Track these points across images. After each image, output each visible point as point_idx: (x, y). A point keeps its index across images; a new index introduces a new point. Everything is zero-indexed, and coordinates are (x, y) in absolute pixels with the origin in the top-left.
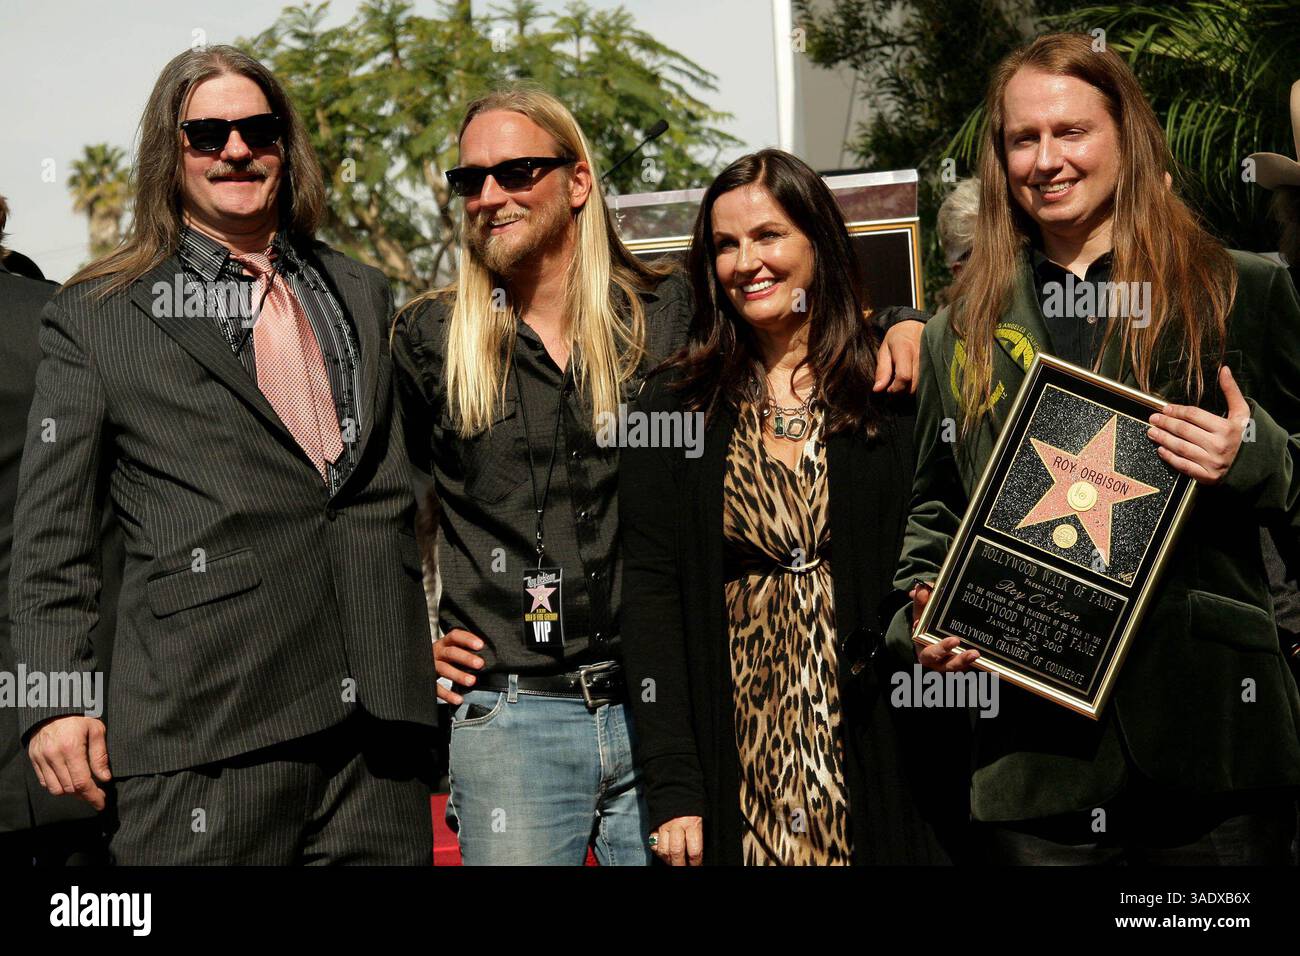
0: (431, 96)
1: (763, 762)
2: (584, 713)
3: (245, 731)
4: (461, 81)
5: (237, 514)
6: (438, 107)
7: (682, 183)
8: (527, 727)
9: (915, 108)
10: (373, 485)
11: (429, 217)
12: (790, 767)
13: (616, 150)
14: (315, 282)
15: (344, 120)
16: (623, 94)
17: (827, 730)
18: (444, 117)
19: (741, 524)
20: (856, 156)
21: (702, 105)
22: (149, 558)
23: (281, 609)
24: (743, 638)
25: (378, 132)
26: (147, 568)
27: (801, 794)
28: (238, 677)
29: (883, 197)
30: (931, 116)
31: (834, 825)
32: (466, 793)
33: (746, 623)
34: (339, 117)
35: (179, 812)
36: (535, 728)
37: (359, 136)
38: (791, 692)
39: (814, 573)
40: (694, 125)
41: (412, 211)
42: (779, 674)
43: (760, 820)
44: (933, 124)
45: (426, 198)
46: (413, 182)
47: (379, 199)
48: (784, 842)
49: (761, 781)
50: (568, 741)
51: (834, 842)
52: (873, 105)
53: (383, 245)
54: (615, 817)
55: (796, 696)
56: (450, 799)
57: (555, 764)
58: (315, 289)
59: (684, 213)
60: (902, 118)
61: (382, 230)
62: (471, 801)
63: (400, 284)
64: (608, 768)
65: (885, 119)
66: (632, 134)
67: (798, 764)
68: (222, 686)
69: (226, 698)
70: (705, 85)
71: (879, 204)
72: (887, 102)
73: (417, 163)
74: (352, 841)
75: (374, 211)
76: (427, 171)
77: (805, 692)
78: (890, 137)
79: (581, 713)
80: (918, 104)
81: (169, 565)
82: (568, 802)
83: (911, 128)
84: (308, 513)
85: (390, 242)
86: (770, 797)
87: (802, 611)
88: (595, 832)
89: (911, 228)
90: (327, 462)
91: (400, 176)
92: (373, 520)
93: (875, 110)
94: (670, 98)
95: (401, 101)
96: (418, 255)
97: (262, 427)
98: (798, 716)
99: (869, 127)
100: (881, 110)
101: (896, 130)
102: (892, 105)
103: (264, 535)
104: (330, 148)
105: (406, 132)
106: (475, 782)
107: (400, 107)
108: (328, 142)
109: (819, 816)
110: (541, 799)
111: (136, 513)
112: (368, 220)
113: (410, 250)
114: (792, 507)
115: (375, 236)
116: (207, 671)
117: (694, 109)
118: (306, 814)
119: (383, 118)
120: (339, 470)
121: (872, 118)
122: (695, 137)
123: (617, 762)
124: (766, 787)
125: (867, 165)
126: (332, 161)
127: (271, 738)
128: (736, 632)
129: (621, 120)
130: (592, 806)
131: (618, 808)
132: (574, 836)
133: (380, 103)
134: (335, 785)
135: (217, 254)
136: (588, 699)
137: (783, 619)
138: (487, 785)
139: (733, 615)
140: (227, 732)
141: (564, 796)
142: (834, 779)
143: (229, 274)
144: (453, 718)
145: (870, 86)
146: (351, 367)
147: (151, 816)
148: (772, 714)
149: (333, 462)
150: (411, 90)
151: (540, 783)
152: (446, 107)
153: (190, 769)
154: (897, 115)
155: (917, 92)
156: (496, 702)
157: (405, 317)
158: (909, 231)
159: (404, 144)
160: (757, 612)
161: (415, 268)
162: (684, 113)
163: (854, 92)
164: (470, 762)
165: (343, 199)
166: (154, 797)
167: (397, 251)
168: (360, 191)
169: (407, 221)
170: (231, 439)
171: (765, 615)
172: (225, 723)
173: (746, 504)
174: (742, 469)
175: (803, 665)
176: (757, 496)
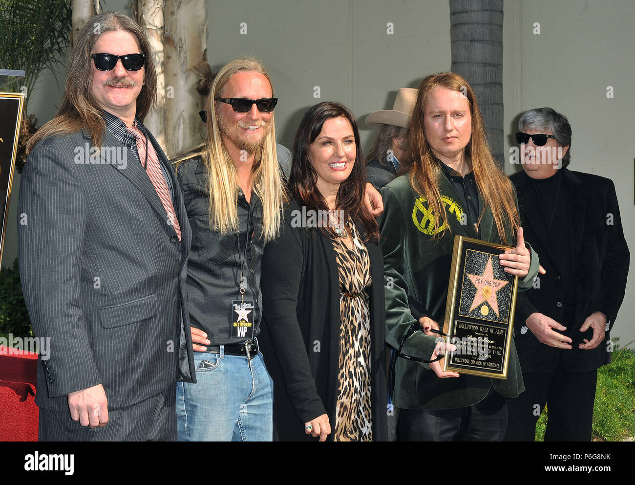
17: (364, 369)
55: (351, 354)
67: (351, 385)
77: (357, 352)
87: (356, 316)
98: (351, 363)
103: (161, 289)
114: (360, 271)
136: (249, 357)
137: (347, 319)
156: (215, 359)
173: (347, 272)
174: (342, 255)
175: (357, 340)
176: (350, 267)
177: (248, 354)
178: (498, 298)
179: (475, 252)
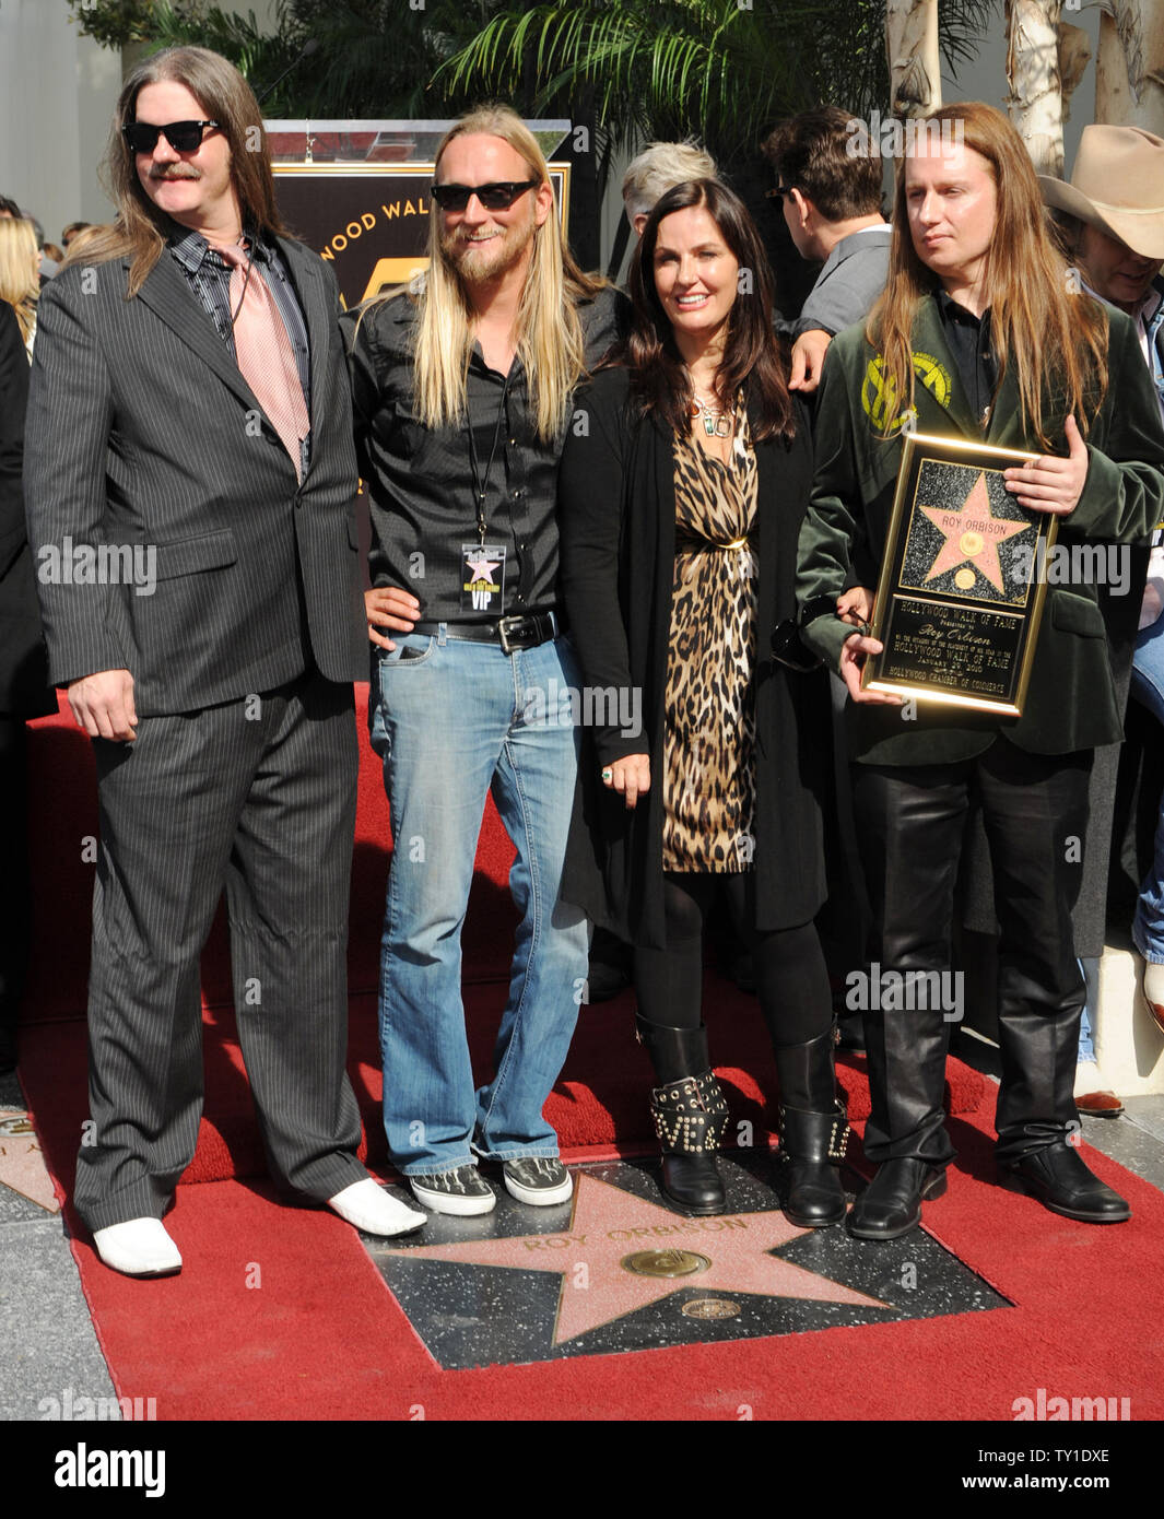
1: (684, 704)
3: (213, 686)
8: (455, 668)
12: (707, 710)
17: (746, 680)
19: (689, 516)
23: (251, 584)
27: (718, 731)
28: (211, 640)
32: (399, 722)
33: (678, 588)
36: (462, 669)
39: (741, 551)
42: (704, 631)
43: (676, 751)
49: (681, 719)
57: (478, 700)
62: (404, 729)
67: (716, 707)
69: (199, 658)
79: (499, 657)
81: (158, 538)
82: (486, 731)
87: (729, 581)
106: (408, 713)
109: (730, 748)
114: (731, 499)
116: (184, 634)
124: (685, 724)
132: (488, 759)
135: (200, 245)
136: (506, 645)
137: (711, 587)
138: (419, 716)
141: (483, 726)
143: (212, 265)
148: (696, 665)
149: (303, 439)
151: (464, 715)
156: (428, 645)
173: (694, 499)
174: (688, 468)
175: (728, 626)
176: (703, 491)
177: (505, 639)
178: (1001, 557)
179: (942, 465)
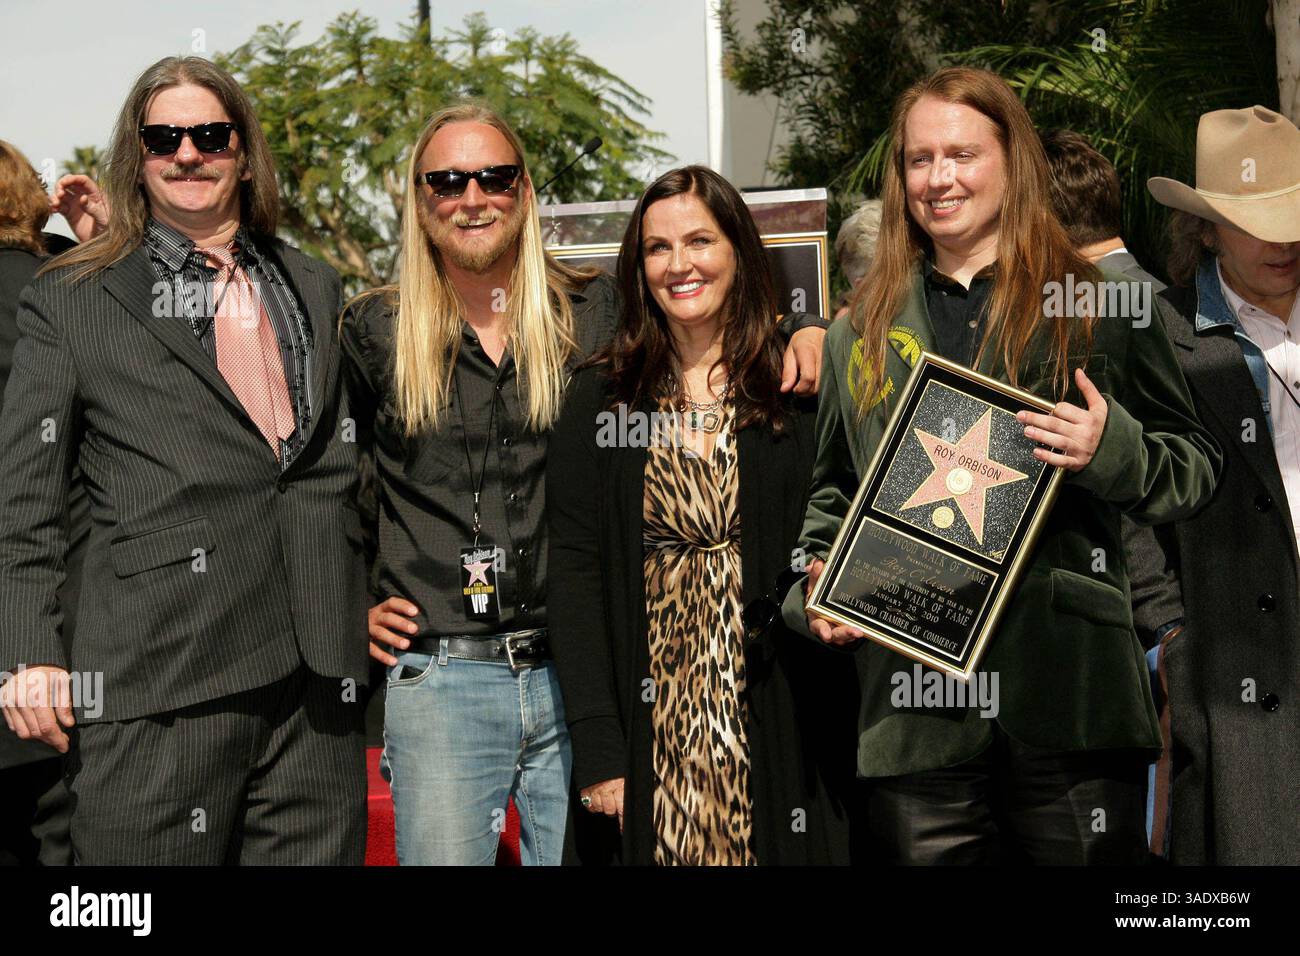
0: (392, 110)
1: (672, 724)
2: (509, 676)
3: (197, 684)
4: (420, 97)
5: (195, 485)
6: (397, 120)
7: (618, 195)
8: (455, 688)
9: (830, 132)
10: (322, 462)
11: (387, 220)
12: (696, 729)
13: (559, 163)
14: (272, 275)
15: (312, 130)
16: (566, 113)
17: (732, 696)
18: (402, 130)
19: (659, 509)
20: (775, 175)
21: (638, 125)
22: (112, 523)
23: (232, 573)
24: (657, 611)
25: (342, 142)
26: (111, 533)
27: (707, 753)
28: (192, 633)
29: (799, 212)
30: (844, 141)
31: (736, 781)
32: (399, 747)
33: (660, 597)
34: (306, 127)
35: (134, 758)
36: (463, 688)
37: (325, 146)
38: (700, 660)
39: (724, 554)
40: (630, 143)
41: (372, 215)
42: (690, 643)
43: (669, 777)
44: (846, 148)
45: (385, 203)
46: (373, 188)
47: (342, 203)
48: (691, 797)
49: (670, 740)
50: (492, 701)
51: (736, 797)
52: (792, 129)
53: (344, 245)
54: (534, 772)
55: (704, 665)
56: (384, 752)
57: (481, 721)
58: (272, 281)
59: (620, 222)
60: (818, 142)
61: (343, 231)
62: (403, 754)
63: (359, 280)
64: (528, 725)
65: (803, 142)
66: (574, 150)
67: (705, 726)
68: (178, 643)
69: (180, 652)
70: (641, 109)
71: (795, 218)
72: (805, 127)
73: (377, 171)
74: (293, 787)
75: (337, 214)
76: (386, 178)
77: (713, 660)
78: (807, 159)
79: (505, 676)
80: (832, 129)
81: (130, 531)
82: (491, 756)
83: (826, 151)
84: (262, 485)
85: (351, 243)
86: (678, 755)
87: (712, 587)
88: (516, 785)
89: (820, 241)
90: (280, 439)
91: (362, 182)
92: (320, 495)
93: (794, 134)
94: (609, 118)
95: (364, 114)
96: (377, 255)
97: (221, 406)
98: (706, 682)
99: (787, 149)
100: (799, 134)
101: (812, 152)
102: (810, 130)
103: (219, 506)
104: (298, 156)
105: (368, 142)
106: (407, 737)
107: (363, 120)
108: (296, 150)
109: (723, 773)
110: (465, 753)
111: (102, 482)
112: (332, 222)
113: (369, 250)
114: (706, 494)
115: (337, 236)
116: (163, 629)
117: (631, 128)
118: (250, 762)
119: (347, 129)
120: (290, 446)
121: (791, 141)
122: (631, 154)
123: (537, 722)
124: (675, 746)
125: (785, 184)
126: (300, 167)
127: (221, 690)
128: (651, 606)
129: (564, 136)
130: (513, 761)
131: (537, 763)
132: (495, 788)
133: (345, 116)
134: (278, 736)
135: (184, 246)
136: (512, 663)
137: (695, 593)
138: (417, 740)
139: (649, 590)
140: (180, 683)
141: (487, 751)
142: (739, 740)
143: (194, 265)
144: (389, 679)
145: (790, 112)
146: (303, 353)
147: (108, 761)
148: (682, 680)
149: (285, 439)
150: (373, 104)
151: (466, 739)
152: (404, 120)
153: (147, 717)
154: (813, 139)
155: (832, 118)
156: (427, 664)
157: (353, 310)
158: (818, 244)
159: (364, 154)
160: (671, 587)
161: (373, 266)
162: (622, 132)
163: (776, 118)
164: (402, 718)
165: (308, 202)
166: (113, 743)
167: (357, 251)
168: (324, 195)
169: (367, 223)
170: (191, 415)
171: (678, 591)
172: (179, 676)
173: (665, 491)
174: (661, 459)
175: (714, 636)
176: (675, 484)
